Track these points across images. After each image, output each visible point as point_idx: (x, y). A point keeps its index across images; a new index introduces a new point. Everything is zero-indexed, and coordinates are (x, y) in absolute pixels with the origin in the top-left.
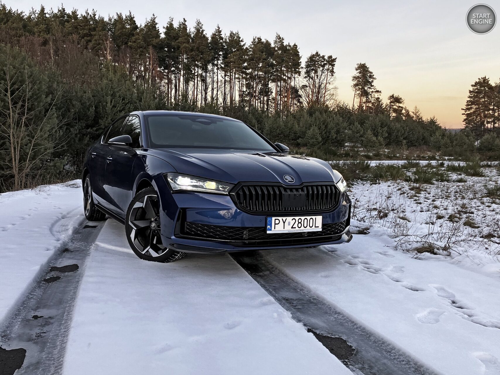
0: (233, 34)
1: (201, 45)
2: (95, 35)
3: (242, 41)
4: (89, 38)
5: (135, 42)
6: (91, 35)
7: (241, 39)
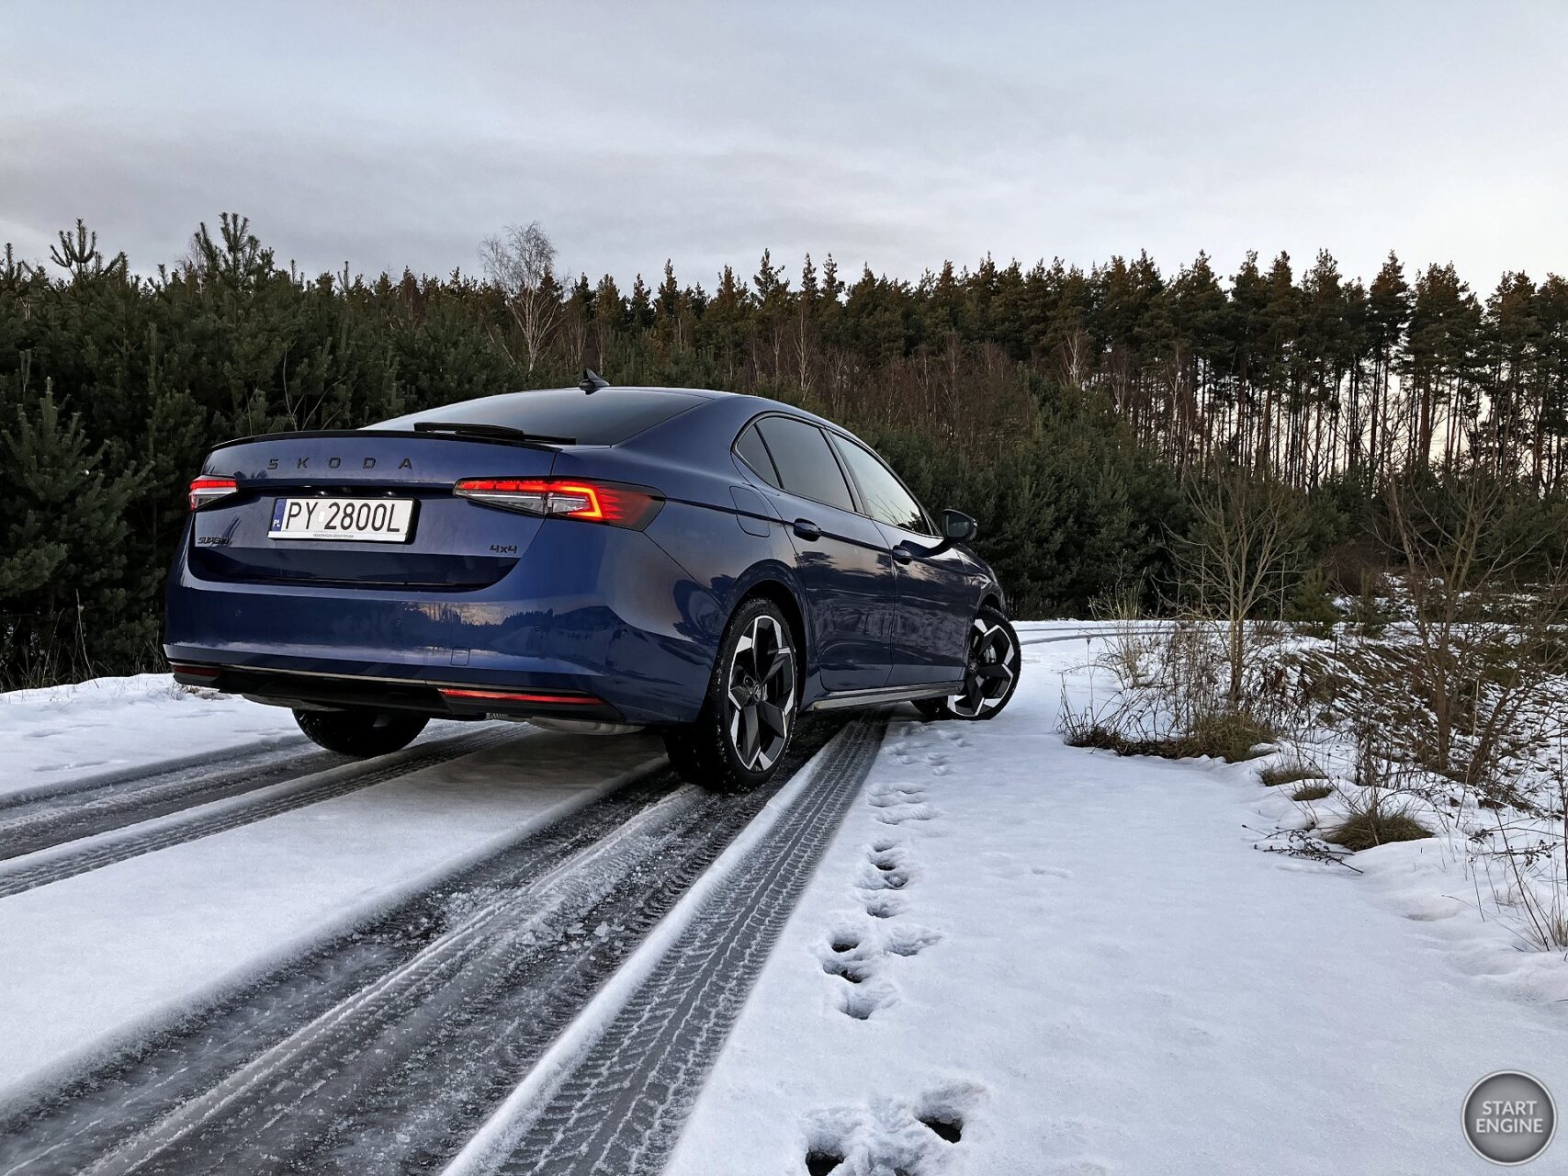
0: (1440, 271)
1: (1330, 316)
2: (1055, 318)
3: (1463, 289)
4: (1041, 326)
5: (1149, 325)
6: (1046, 319)
7: (1459, 285)
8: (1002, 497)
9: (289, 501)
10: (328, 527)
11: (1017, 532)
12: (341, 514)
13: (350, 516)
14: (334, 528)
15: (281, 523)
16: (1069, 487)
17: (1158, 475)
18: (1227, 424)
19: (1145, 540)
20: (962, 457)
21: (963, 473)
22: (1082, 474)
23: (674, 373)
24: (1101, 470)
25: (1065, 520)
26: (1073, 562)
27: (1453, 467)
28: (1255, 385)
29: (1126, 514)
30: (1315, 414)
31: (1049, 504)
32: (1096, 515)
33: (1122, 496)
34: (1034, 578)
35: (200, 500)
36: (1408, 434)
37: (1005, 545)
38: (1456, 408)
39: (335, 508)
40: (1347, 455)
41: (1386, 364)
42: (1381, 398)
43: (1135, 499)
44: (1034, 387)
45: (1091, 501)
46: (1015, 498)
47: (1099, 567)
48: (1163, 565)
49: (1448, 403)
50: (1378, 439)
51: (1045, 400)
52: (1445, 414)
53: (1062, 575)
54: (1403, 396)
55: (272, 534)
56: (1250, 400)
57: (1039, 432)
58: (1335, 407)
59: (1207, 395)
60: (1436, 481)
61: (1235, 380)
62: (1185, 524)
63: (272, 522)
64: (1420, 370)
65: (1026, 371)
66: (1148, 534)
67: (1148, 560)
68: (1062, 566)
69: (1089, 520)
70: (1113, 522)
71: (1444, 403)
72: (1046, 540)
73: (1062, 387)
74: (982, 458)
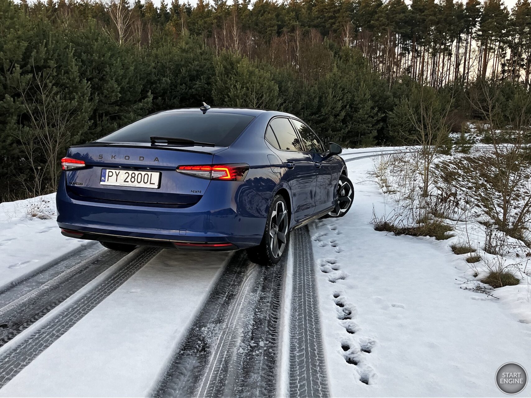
1: (449, 16)
2: (339, 17)
3: (502, 4)
4: (333, 20)
5: (377, 20)
6: (335, 17)
8: (321, 98)
9: (108, 171)
10: (125, 181)
11: (327, 112)
12: (130, 177)
13: (134, 177)
14: (128, 182)
15: (105, 179)
16: (347, 92)
17: (382, 87)
18: (407, 61)
19: (377, 114)
20: (305, 81)
21: (305, 88)
22: (352, 87)
23: (186, 48)
24: (360, 85)
25: (346, 106)
26: (348, 124)
27: (495, 80)
28: (418, 44)
29: (370, 103)
30: (442, 56)
31: (339, 100)
32: (358, 104)
33: (368, 96)
34: (333, 131)
35: (67, 167)
36: (478, 64)
37: (322, 117)
38: (497, 54)
39: (127, 174)
40: (454, 73)
41: (471, 36)
42: (468, 49)
43: (373, 96)
44: (331, 47)
45: (356, 98)
46: (326, 98)
47: (359, 125)
48: (384, 124)
49: (494, 52)
50: (466, 66)
51: (336, 53)
52: (493, 56)
53: (344, 129)
54: (477, 49)
55: (102, 183)
56: (416, 50)
57: (335, 69)
58: (450, 54)
59: (399, 49)
60: (488, 85)
61: (410, 42)
62: (392, 106)
63: (101, 178)
64: (483, 38)
65: (328, 41)
66: (378, 111)
67: (378, 122)
68: (344, 125)
69: (355, 106)
70: (365, 107)
71: (492, 52)
72: (338, 115)
73: (342, 48)
74: (313, 82)
